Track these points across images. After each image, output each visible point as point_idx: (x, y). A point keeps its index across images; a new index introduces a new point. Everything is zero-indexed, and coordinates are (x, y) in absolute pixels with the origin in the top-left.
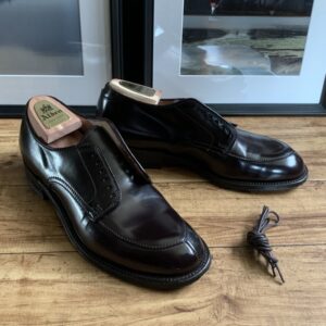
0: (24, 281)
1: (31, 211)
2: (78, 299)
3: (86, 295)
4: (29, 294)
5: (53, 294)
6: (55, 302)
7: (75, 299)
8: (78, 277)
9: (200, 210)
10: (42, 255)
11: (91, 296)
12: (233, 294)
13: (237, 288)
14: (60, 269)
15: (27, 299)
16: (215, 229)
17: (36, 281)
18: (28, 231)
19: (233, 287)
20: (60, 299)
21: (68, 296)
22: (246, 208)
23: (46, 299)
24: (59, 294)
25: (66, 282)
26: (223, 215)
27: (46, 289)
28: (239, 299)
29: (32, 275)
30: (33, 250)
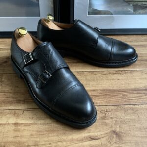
0: (16, 124)
1: (17, 87)
2: (42, 133)
3: (46, 131)
4: (18, 131)
5: (30, 131)
6: (32, 135)
7: (41, 133)
8: (42, 121)
9: (100, 86)
10: (24, 110)
11: (49, 131)
12: (118, 130)
13: (120, 127)
14: (33, 118)
15: (18, 134)
16: (108, 96)
17: (22, 124)
18: (17, 98)
19: (118, 127)
20: (34, 133)
21: (37, 131)
22: (122, 84)
23: (27, 133)
24: (33, 131)
25: (36, 124)
26: (110, 88)
27: (27, 128)
28: (121, 133)
29: (20, 121)
30: (20, 108)
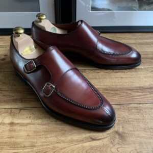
0: (12, 124)
1: (15, 85)
2: (40, 134)
3: (44, 131)
4: (14, 131)
5: (26, 131)
6: (28, 135)
7: (38, 134)
8: (39, 121)
9: (102, 84)
10: (21, 109)
11: (47, 132)
12: (121, 130)
13: (123, 127)
14: (30, 117)
15: (14, 134)
16: (111, 95)
17: (18, 124)
18: (14, 96)
19: (121, 127)
20: (31, 134)
21: (35, 132)
22: (126, 83)
23: (23, 134)
24: (30, 131)
25: (33, 124)
26: (113, 87)
27: (23, 128)
28: (124, 133)
29: (16, 121)
30: (16, 107)
